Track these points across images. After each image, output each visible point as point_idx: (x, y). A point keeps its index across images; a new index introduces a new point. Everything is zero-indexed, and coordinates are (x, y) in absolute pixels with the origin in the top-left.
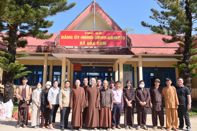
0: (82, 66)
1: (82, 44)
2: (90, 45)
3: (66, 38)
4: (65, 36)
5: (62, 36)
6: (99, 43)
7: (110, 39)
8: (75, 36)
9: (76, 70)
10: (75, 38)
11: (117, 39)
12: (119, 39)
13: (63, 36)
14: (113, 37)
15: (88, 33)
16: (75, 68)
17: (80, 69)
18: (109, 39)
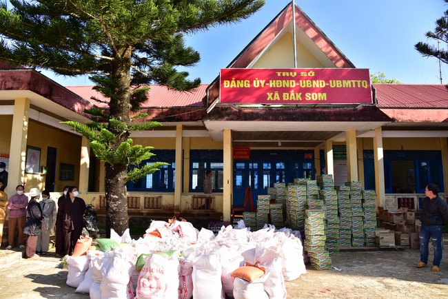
0: (252, 148)
1: (272, 99)
3: (235, 86)
4: (233, 82)
5: (225, 82)
6: (311, 96)
7: (334, 86)
8: (255, 82)
9: (239, 157)
10: (255, 85)
11: (350, 86)
12: (354, 86)
13: (228, 82)
14: (340, 82)
15: (284, 74)
16: (237, 153)
17: (246, 155)
18: (331, 86)
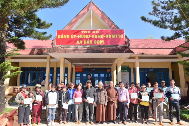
0: (83, 67)
1: (79, 43)
2: (87, 43)
3: (63, 38)
4: (62, 36)
5: (58, 36)
6: (97, 42)
7: (108, 37)
8: (71, 36)
10: (71, 37)
11: (115, 37)
12: (117, 37)
13: (60, 36)
14: (111, 35)
15: (85, 32)
17: (81, 70)
18: (106, 37)
